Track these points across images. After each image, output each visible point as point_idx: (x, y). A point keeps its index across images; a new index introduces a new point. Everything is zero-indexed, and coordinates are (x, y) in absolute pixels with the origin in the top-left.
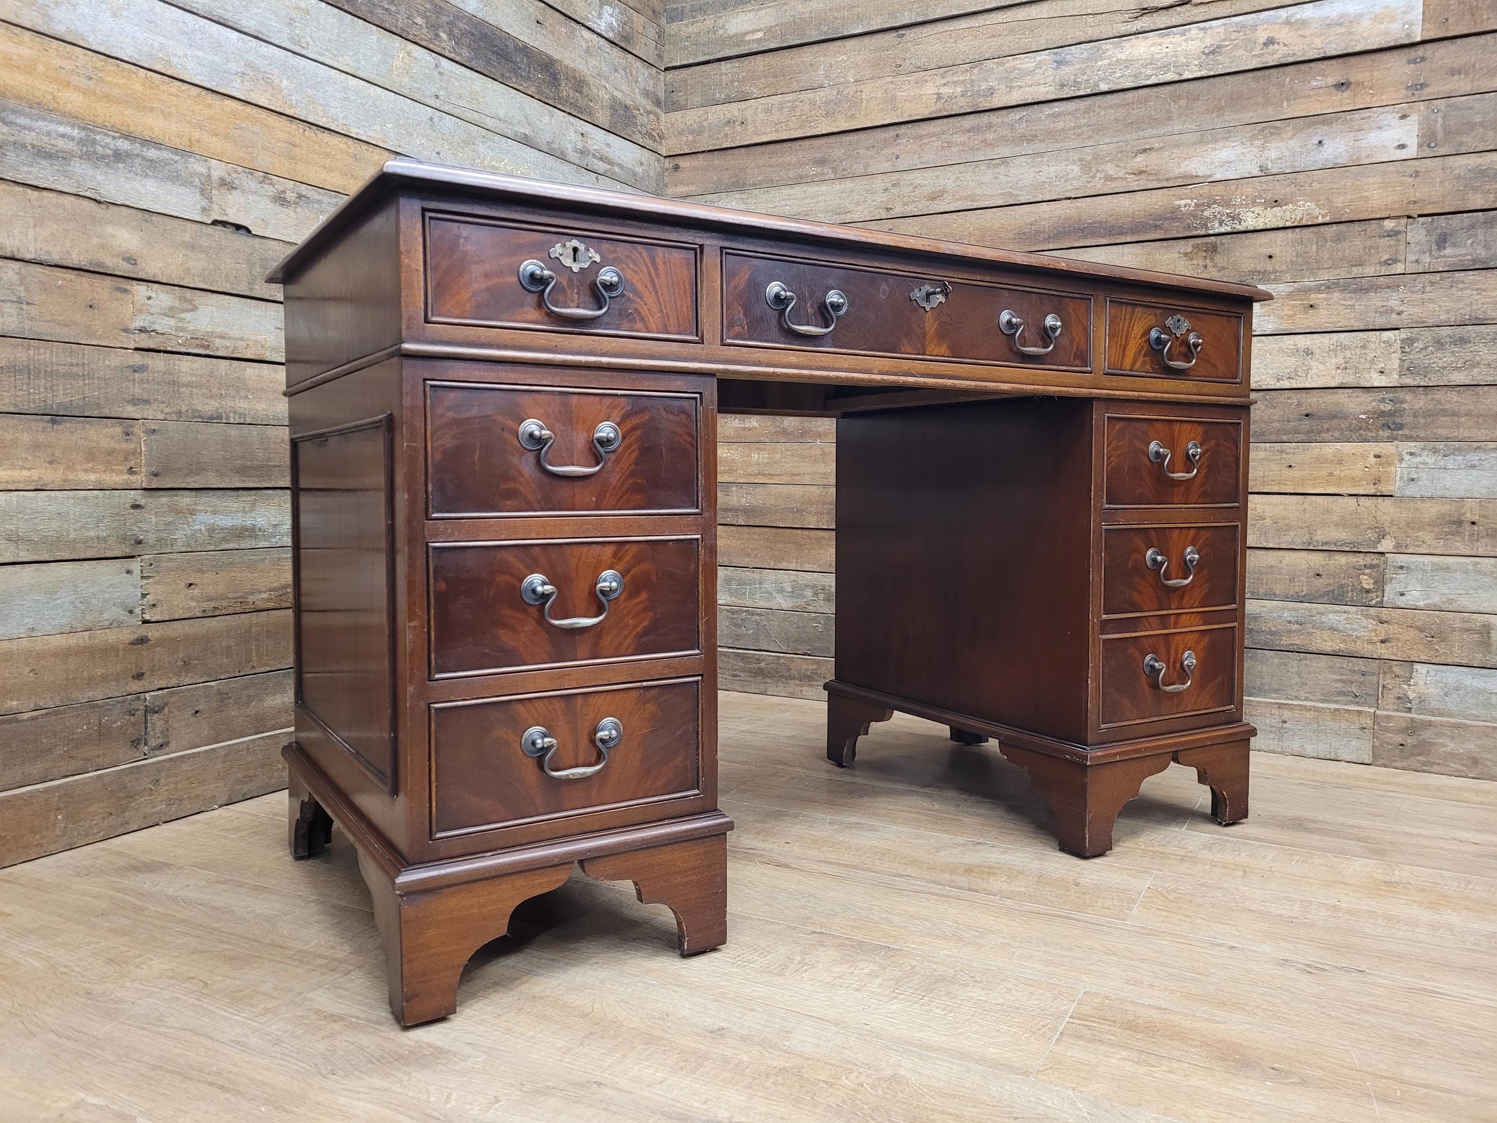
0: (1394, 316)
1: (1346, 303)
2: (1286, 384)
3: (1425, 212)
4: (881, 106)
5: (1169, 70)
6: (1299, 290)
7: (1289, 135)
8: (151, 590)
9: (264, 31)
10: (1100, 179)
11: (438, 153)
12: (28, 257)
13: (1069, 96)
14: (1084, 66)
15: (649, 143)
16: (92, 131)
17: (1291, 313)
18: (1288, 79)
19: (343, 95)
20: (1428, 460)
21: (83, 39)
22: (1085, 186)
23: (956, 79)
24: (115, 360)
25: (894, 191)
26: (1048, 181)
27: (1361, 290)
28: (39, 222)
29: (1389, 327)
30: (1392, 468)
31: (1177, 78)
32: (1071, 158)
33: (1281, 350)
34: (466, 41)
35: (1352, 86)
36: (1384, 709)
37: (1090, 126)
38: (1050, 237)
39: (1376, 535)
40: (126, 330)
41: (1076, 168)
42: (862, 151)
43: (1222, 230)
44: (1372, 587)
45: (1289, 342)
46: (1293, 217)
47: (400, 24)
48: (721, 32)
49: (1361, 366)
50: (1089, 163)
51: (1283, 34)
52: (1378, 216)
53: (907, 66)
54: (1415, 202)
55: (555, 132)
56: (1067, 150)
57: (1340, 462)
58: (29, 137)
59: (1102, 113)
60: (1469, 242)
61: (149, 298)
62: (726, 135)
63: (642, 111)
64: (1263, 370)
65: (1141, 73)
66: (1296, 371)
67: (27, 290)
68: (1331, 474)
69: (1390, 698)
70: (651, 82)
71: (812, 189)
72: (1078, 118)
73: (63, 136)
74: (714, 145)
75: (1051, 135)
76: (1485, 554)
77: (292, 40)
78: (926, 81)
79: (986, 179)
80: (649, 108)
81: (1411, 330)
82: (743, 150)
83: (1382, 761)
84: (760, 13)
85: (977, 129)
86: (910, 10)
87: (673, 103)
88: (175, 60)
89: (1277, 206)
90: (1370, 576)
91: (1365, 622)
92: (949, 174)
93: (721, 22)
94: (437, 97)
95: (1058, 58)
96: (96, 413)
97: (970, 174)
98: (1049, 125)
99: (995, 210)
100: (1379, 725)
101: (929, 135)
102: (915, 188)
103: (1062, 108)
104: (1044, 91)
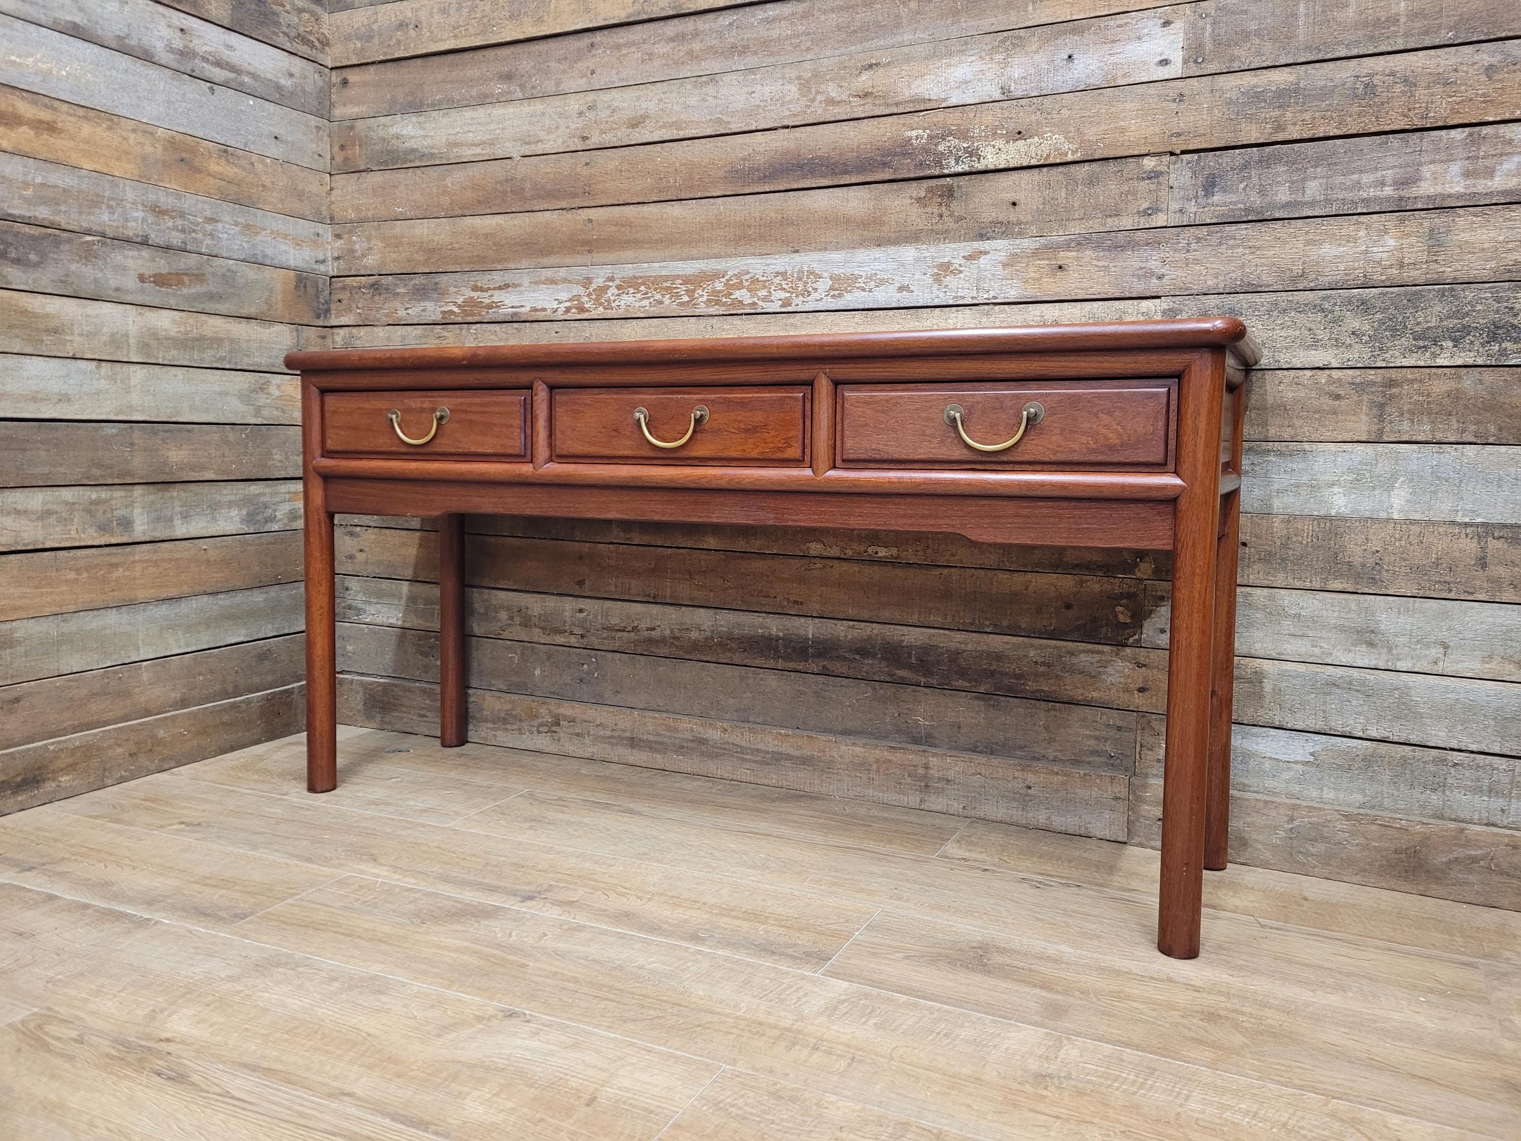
0: (1154, 280)
1: (1100, 264)
3: (1191, 147)
4: (572, 7)
6: (1046, 247)
7: (1034, 48)
10: (821, 102)
15: (303, 49)
17: (1037, 275)
22: (807, 112)
25: (590, 115)
26: (762, 104)
27: (1116, 247)
29: (1148, 295)
32: (788, 76)
37: (809, 34)
38: (765, 176)
41: (793, 88)
42: (553, 64)
43: (959, 169)
44: (1128, 621)
45: (1036, 312)
46: (1039, 152)
50: (808, 82)
52: (1136, 152)
54: (1179, 135)
56: (784, 66)
59: (823, 18)
60: (1242, 186)
62: (399, 42)
63: (288, 7)
71: (498, 111)
74: (386, 54)
76: (1259, 583)
79: (693, 101)
81: (1174, 299)
82: (419, 61)
83: (1138, 840)
85: (680, 38)
89: (1021, 139)
90: (1126, 607)
91: (1121, 665)
92: (651, 95)
97: (674, 95)
98: (763, 32)
99: (703, 141)
100: (1135, 794)
101: (629, 44)
102: (614, 111)
103: (777, 12)
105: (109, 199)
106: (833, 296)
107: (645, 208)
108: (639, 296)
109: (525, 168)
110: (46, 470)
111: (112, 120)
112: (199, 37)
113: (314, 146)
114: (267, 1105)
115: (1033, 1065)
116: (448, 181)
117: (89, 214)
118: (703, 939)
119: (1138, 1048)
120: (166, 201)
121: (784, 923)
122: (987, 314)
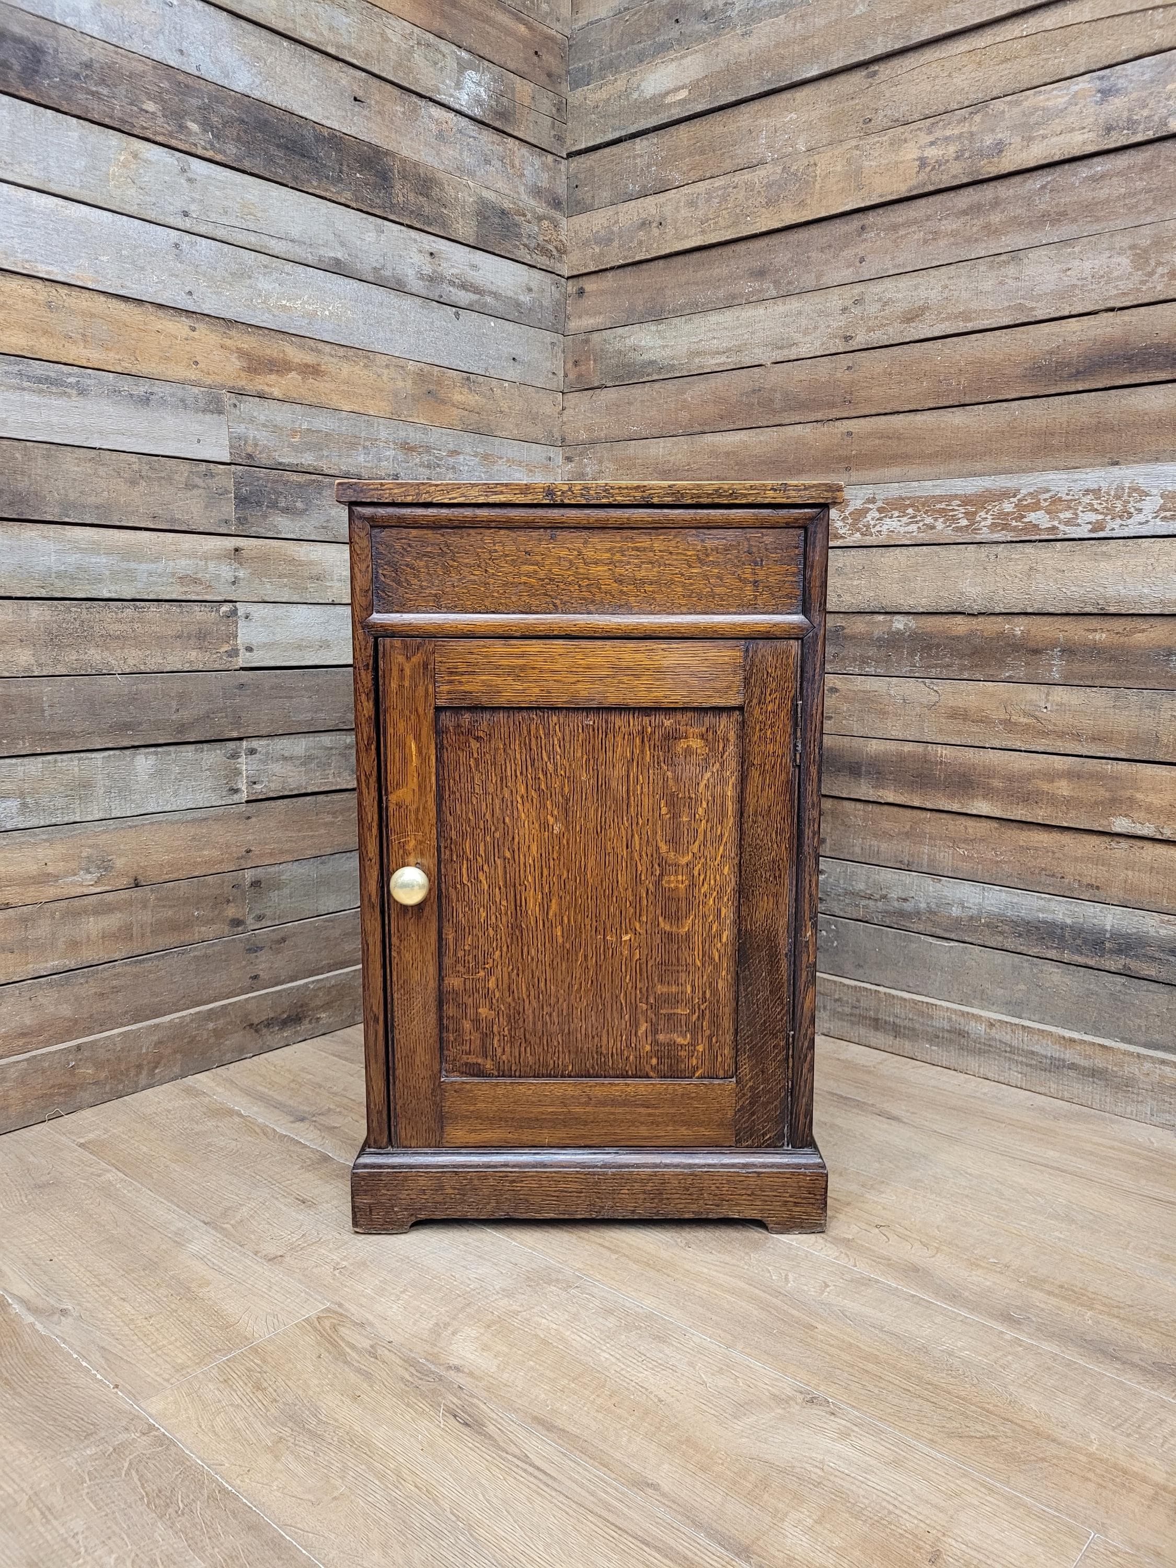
4: (841, 185)
10: (1162, 276)
11: (190, 293)
13: (1119, 144)
14: (1145, 94)
15: (542, 261)
19: (23, 219)
22: (1138, 290)
23: (948, 133)
25: (856, 311)
26: (1080, 283)
32: (1117, 246)
34: (232, 132)
37: (1151, 191)
38: (1078, 372)
41: (1125, 261)
42: (814, 254)
47: (117, 113)
48: (635, 95)
50: (1145, 251)
53: (880, 120)
55: (385, 255)
56: (1113, 233)
62: (640, 243)
63: (529, 216)
70: (546, 175)
71: (748, 313)
72: (1131, 181)
74: (626, 258)
75: (1089, 209)
78: (906, 141)
79: (987, 285)
80: (540, 211)
82: (661, 262)
84: (684, 61)
85: (975, 209)
86: (885, 34)
87: (578, 203)
92: (933, 282)
93: (635, 80)
94: (186, 214)
95: (1106, 84)
97: (963, 279)
98: (1086, 194)
99: (998, 333)
101: (907, 224)
102: (885, 304)
103: (1108, 166)
104: (1080, 142)
105: (366, 439)
106: (1164, 519)
107: (919, 417)
108: (905, 520)
109: (776, 376)
110: (309, 716)
111: (368, 357)
112: (447, 259)
113: (549, 364)
114: (569, 1483)
116: (688, 396)
117: (349, 456)
118: (1018, 1322)
120: (415, 436)
121: (1115, 1311)
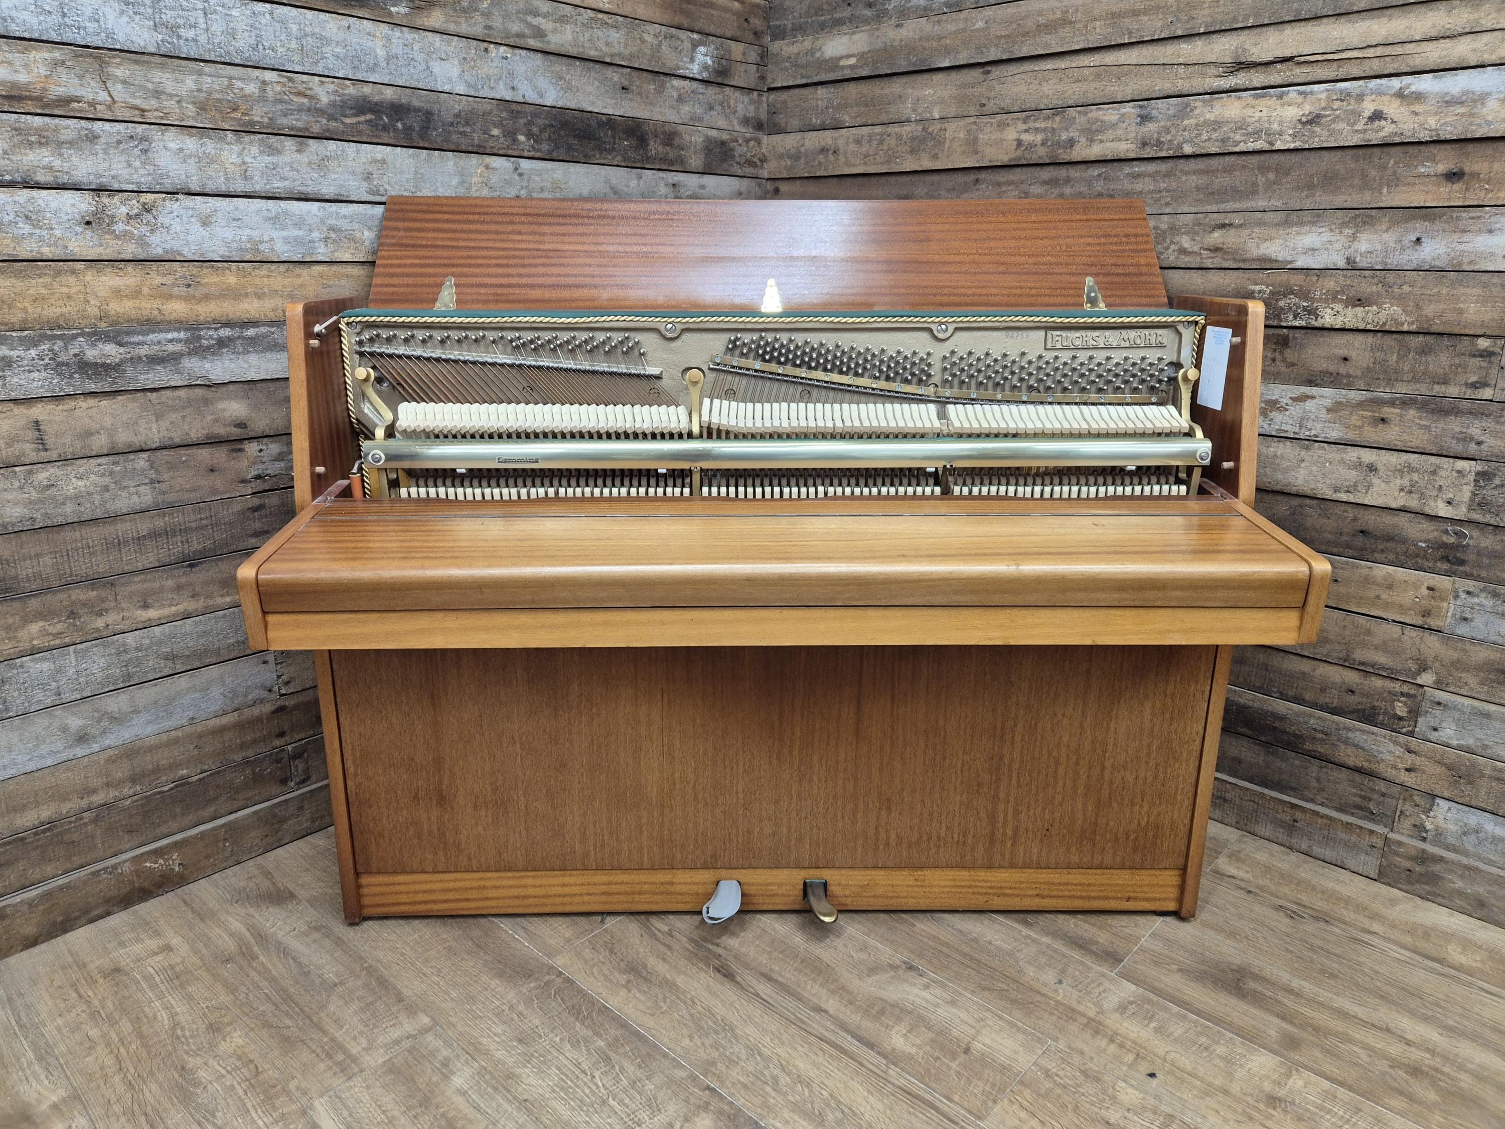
0: (1473, 446)
1: (1422, 422)
2: (1343, 497)
4: (963, 148)
5: (1260, 138)
6: (1371, 400)
7: (1384, 227)
8: (286, 671)
9: (343, 193)
10: (1174, 251)
12: (154, 446)
13: (1152, 156)
14: (1169, 124)
15: (748, 171)
16: (196, 329)
17: (1360, 423)
18: (1392, 162)
20: (1485, 602)
21: (180, 254)
23: (1038, 125)
24: (237, 507)
27: (1440, 411)
28: (159, 417)
29: (1465, 455)
30: (1445, 605)
31: (1267, 147)
33: (1342, 461)
34: (546, 135)
35: (1466, 178)
36: (1399, 832)
37: (1169, 191)
39: (1417, 667)
40: (243, 481)
42: (943, 193)
43: (1297, 323)
44: (1405, 715)
45: (1353, 454)
46: (1376, 319)
47: (476, 142)
48: (818, 55)
49: (1428, 492)
50: (1164, 232)
51: (1392, 108)
52: (1471, 333)
53: (990, 106)
55: (643, 193)
57: (1390, 587)
58: (143, 351)
59: (1184, 178)
61: (261, 451)
62: (820, 164)
63: (741, 140)
64: (1319, 478)
65: (1229, 138)
66: (1355, 486)
67: (157, 472)
68: (1378, 597)
69: (1407, 824)
70: (752, 107)
72: (1158, 181)
73: (171, 341)
74: (810, 172)
77: (371, 192)
78: (1009, 125)
80: (750, 133)
81: (1490, 464)
82: (835, 180)
83: (1387, 880)
84: (854, 37)
85: (1053, 182)
86: (997, 47)
87: (774, 126)
88: (262, 247)
89: (1359, 305)
90: (1405, 704)
91: (1391, 747)
93: (818, 43)
95: (1144, 112)
96: (225, 551)
98: (1128, 185)
100: (1389, 846)
101: (1011, 183)
103: (1143, 169)
104: (1125, 148)
114: (780, 1008)
115: (1267, 1086)
119: (1350, 1088)
122: (1307, 448)
